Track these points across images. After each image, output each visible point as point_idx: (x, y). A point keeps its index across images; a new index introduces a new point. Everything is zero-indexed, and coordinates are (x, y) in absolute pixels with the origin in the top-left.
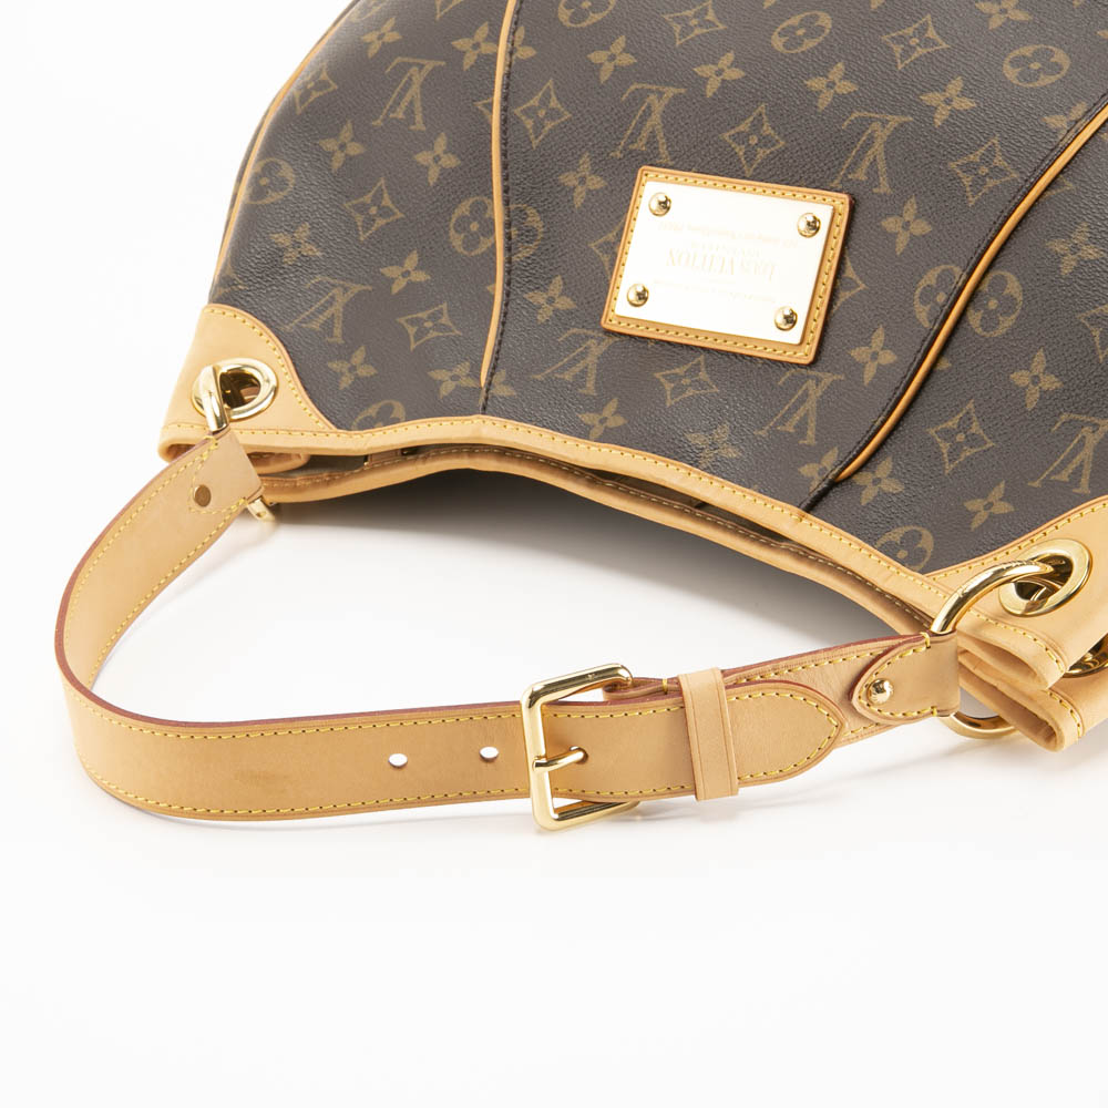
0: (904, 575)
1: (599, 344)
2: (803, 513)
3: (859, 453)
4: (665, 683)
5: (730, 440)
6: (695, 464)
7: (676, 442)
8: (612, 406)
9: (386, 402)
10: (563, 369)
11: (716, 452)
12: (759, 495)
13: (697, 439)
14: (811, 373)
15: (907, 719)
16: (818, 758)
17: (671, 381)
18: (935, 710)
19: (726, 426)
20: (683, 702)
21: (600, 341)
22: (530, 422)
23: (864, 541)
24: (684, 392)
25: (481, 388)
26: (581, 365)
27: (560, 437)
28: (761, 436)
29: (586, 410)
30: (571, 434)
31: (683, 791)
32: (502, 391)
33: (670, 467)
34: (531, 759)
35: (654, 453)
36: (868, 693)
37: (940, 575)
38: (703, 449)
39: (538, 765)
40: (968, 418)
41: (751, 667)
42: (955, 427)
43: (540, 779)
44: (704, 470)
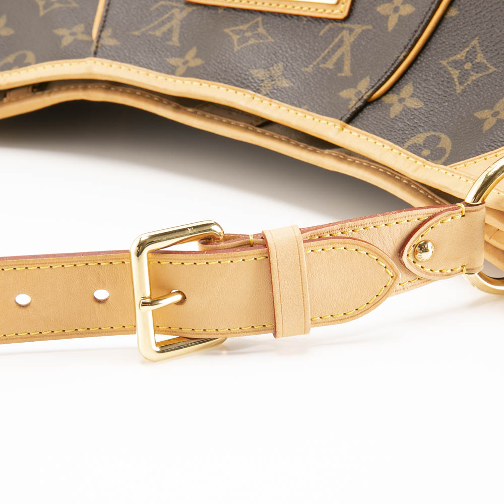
0: (430, 168)
1: (181, 11)
2: (345, 124)
3: (387, 79)
4: (251, 238)
5: (283, 75)
6: (258, 91)
7: (243, 75)
8: (193, 52)
9: (21, 52)
10: (155, 28)
11: (273, 82)
12: (308, 112)
13: (258, 73)
14: (346, 25)
15: (443, 274)
16: (376, 304)
17: (237, 34)
18: (464, 269)
19: (281, 65)
20: (268, 252)
21: (182, 10)
22: (130, 63)
23: (395, 143)
24: (247, 41)
25: (92, 41)
26: (168, 26)
27: (153, 74)
28: (307, 72)
29: (172, 56)
30: (160, 71)
31: (264, 329)
32: (108, 41)
33: (239, 93)
34: (138, 300)
35: (225, 83)
36: (415, 252)
37: (460, 165)
38: (263, 80)
39: (144, 304)
40: (473, 52)
41: (322, 227)
42: (463, 58)
43: (145, 316)
44: (265, 95)
